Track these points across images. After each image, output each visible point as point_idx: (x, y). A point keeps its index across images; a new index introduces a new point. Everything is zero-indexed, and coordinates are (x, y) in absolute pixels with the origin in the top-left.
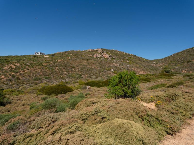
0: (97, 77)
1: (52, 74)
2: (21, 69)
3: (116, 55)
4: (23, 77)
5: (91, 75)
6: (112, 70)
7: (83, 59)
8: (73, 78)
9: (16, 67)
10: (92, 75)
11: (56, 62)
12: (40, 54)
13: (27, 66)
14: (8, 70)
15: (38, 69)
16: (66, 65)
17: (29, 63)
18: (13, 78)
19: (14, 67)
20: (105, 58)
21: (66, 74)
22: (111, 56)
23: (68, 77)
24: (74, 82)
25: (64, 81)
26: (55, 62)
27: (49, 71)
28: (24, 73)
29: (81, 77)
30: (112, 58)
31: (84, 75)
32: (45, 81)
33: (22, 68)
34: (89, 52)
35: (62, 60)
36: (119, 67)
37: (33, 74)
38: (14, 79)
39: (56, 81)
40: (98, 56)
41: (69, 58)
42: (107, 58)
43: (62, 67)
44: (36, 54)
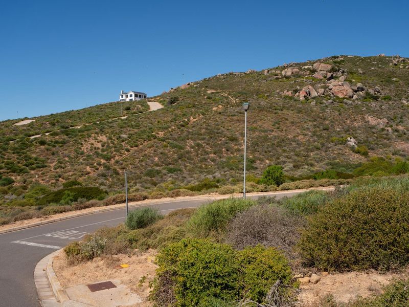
0: (296, 167)
1: (180, 161)
2: (115, 151)
3: (387, 80)
4: (124, 168)
5: (282, 159)
6: (352, 142)
7: (261, 109)
8: (231, 169)
9: (103, 146)
10: (285, 159)
11: (184, 124)
12: (133, 98)
13: (123, 141)
14: (91, 154)
15: (149, 147)
16: (213, 134)
17: (125, 133)
18: (107, 171)
19: (99, 145)
20: (338, 97)
21: (213, 160)
22: (362, 89)
23: (221, 167)
24: (234, 181)
25: (210, 176)
26: (183, 126)
27: (172, 154)
28: (123, 160)
29: (252, 167)
30: (367, 94)
31: (262, 160)
32: (170, 177)
33: (115, 147)
34: (285, 77)
35: (201, 116)
36: (383, 130)
37: (139, 161)
38: (110, 174)
39: (192, 177)
40: (314, 94)
41: (220, 106)
42: (344, 98)
43: (204, 139)
44: (122, 97)
